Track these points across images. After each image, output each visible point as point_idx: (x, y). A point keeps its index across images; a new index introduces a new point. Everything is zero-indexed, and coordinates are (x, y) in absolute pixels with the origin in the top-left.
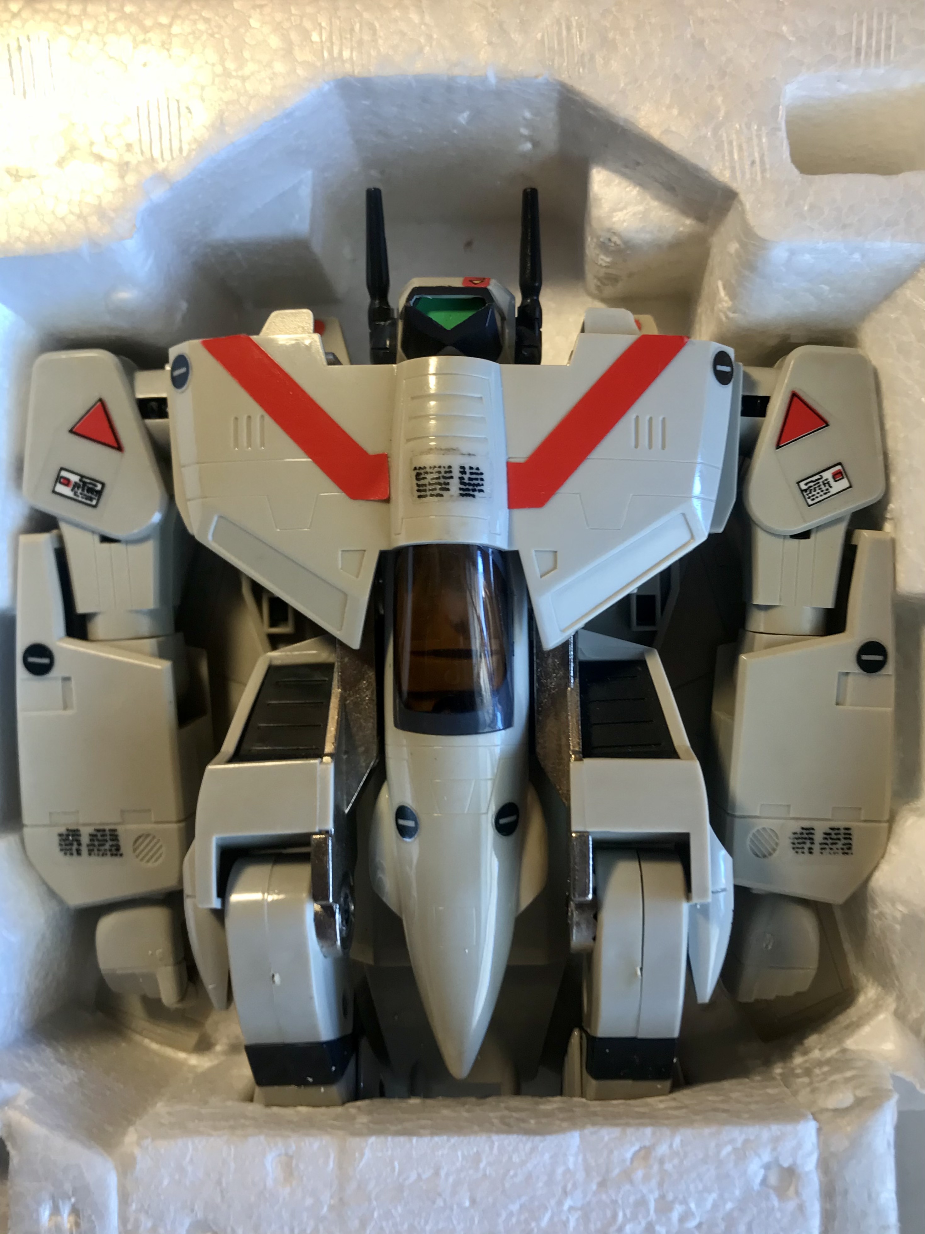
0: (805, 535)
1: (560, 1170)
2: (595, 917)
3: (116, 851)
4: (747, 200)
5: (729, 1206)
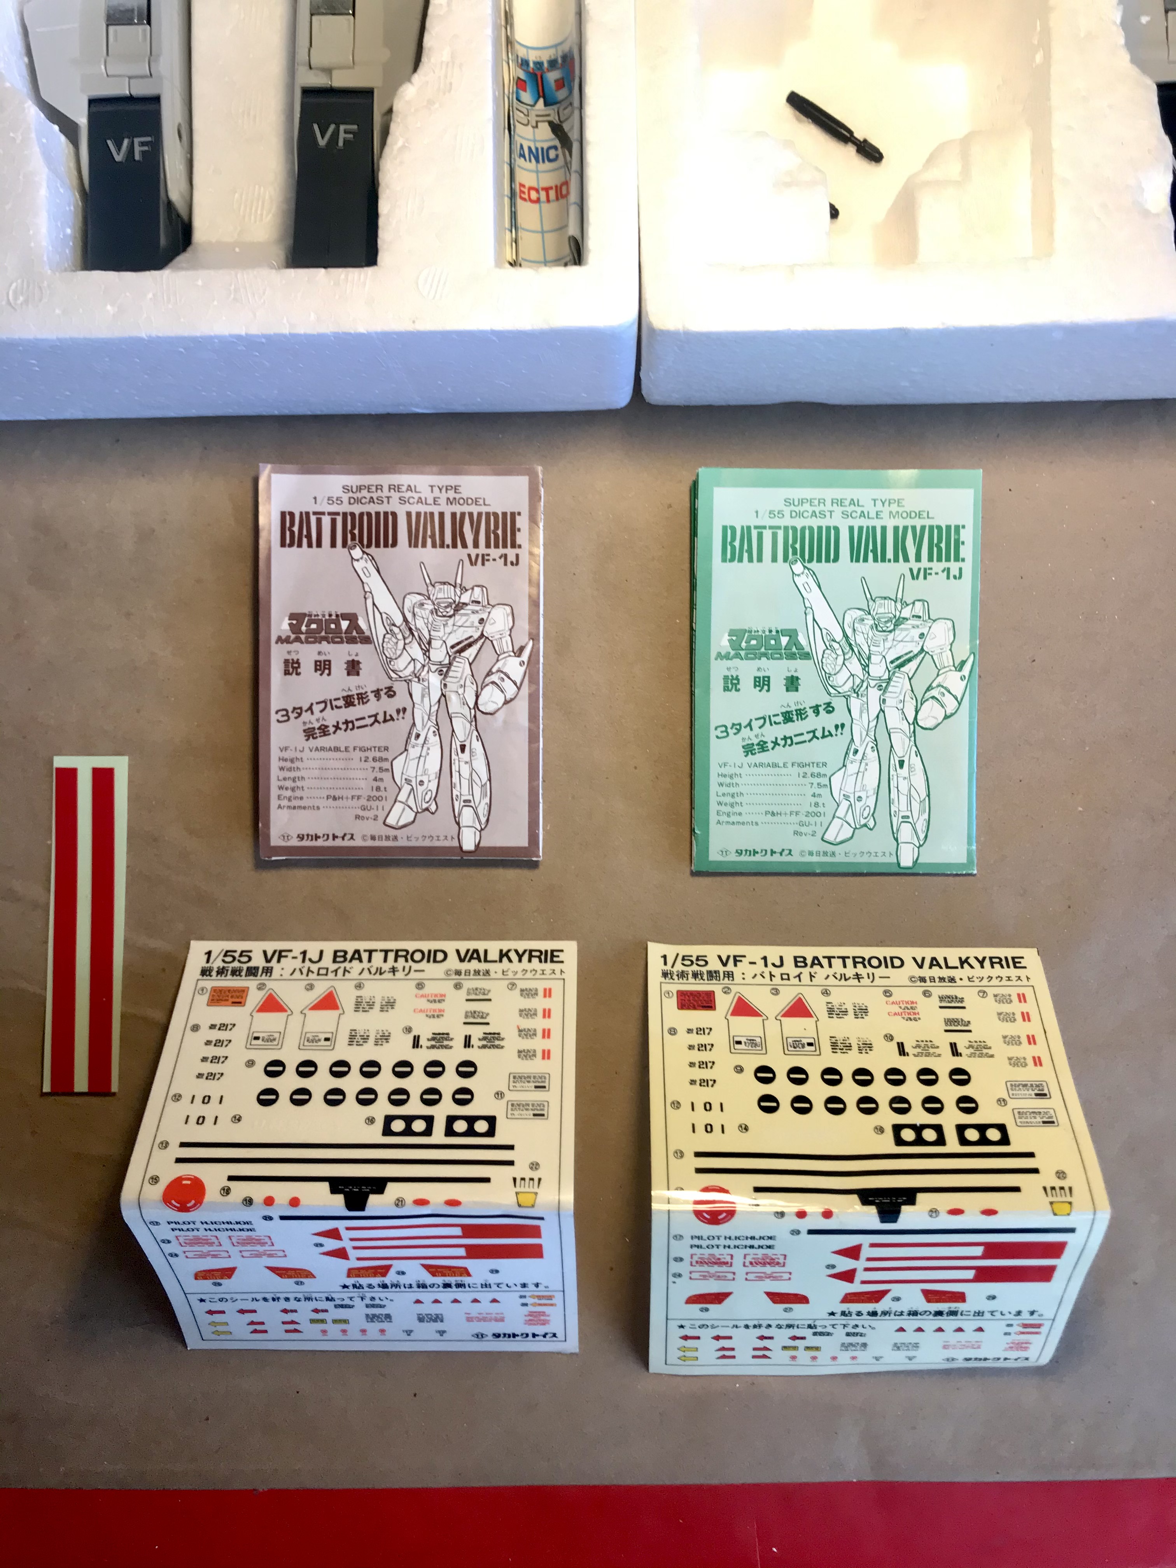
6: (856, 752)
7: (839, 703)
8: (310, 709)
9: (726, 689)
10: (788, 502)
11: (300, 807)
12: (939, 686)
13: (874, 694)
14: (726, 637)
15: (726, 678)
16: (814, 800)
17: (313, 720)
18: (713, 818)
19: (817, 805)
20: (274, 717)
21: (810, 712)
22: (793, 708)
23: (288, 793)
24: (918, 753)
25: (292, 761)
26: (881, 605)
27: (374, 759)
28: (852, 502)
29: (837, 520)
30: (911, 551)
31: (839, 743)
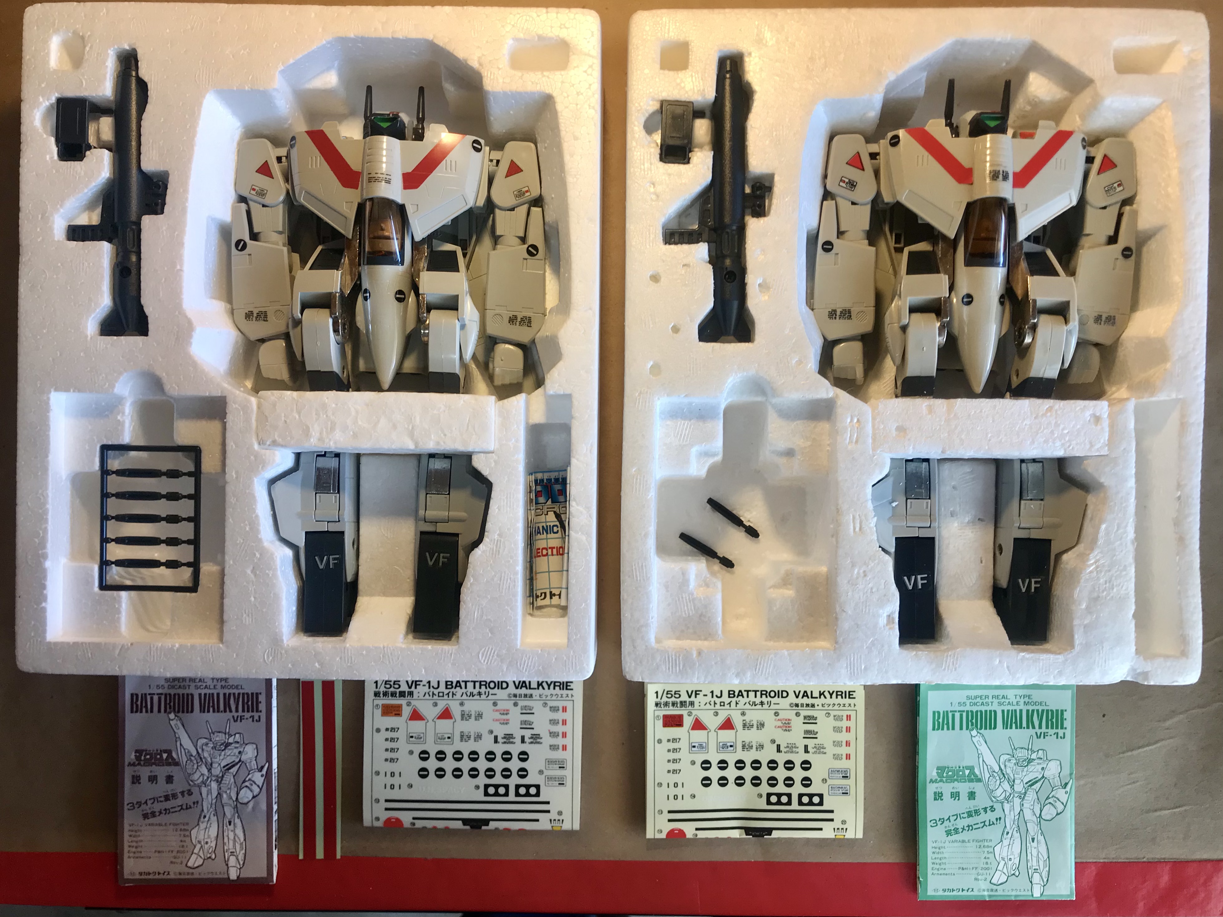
0: (1105, 208)
1: (1023, 412)
2: (1035, 331)
3: (850, 317)
4: (1098, 84)
5: (1078, 427)
6: (1008, 833)
7: (997, 806)
8: (146, 802)
9: (935, 799)
10: (968, 697)
11: (140, 857)
12: (1053, 797)
13: (1017, 801)
14: (935, 771)
15: (935, 793)
16: (985, 861)
17: (147, 808)
18: (930, 872)
19: (987, 863)
20: (126, 807)
21: (982, 811)
22: (973, 809)
23: (134, 850)
24: (1042, 833)
25: (136, 831)
26: (1019, 752)
27: (181, 830)
28: (1003, 697)
29: (995, 707)
30: (1036, 723)
31: (999, 828)
